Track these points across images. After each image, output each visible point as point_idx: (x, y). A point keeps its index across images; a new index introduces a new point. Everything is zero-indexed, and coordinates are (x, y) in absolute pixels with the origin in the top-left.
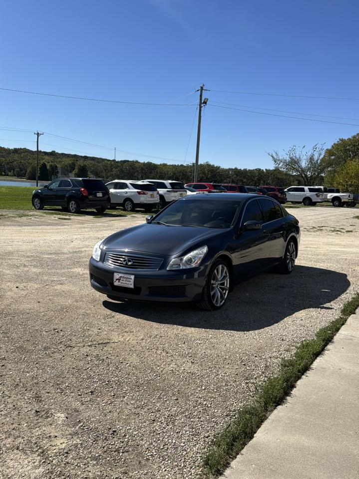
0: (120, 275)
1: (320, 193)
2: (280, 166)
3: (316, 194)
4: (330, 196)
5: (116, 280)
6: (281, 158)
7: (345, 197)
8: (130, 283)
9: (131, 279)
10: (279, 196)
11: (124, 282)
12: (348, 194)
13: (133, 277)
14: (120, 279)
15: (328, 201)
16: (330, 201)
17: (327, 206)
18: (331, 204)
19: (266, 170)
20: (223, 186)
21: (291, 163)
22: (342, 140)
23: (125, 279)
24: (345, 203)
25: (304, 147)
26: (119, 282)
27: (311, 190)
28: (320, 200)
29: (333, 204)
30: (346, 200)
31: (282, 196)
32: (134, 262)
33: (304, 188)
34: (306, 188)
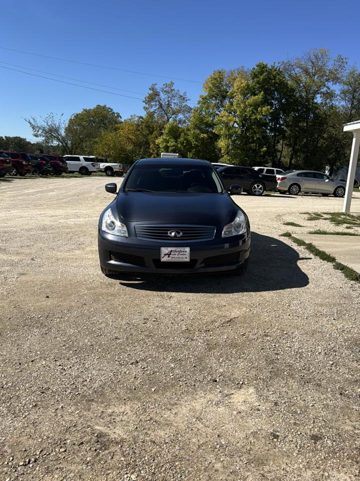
0: (170, 249)
1: (96, 163)
2: (39, 133)
3: (92, 164)
4: (102, 165)
5: (165, 255)
6: (39, 125)
7: (116, 167)
8: (184, 256)
9: (186, 252)
10: (61, 165)
11: (176, 256)
12: (119, 164)
13: (188, 249)
14: (170, 254)
15: (101, 171)
16: (104, 170)
17: (101, 176)
18: (104, 174)
19: (6, 137)
20: (6, 153)
21: (51, 130)
22: (85, 110)
23: (177, 254)
24: (116, 172)
25: (62, 115)
26: (169, 257)
27: (86, 159)
28: (96, 170)
29: (106, 174)
30: (118, 170)
31: (64, 166)
32: (183, 234)
33: (79, 157)
34: (81, 157)
